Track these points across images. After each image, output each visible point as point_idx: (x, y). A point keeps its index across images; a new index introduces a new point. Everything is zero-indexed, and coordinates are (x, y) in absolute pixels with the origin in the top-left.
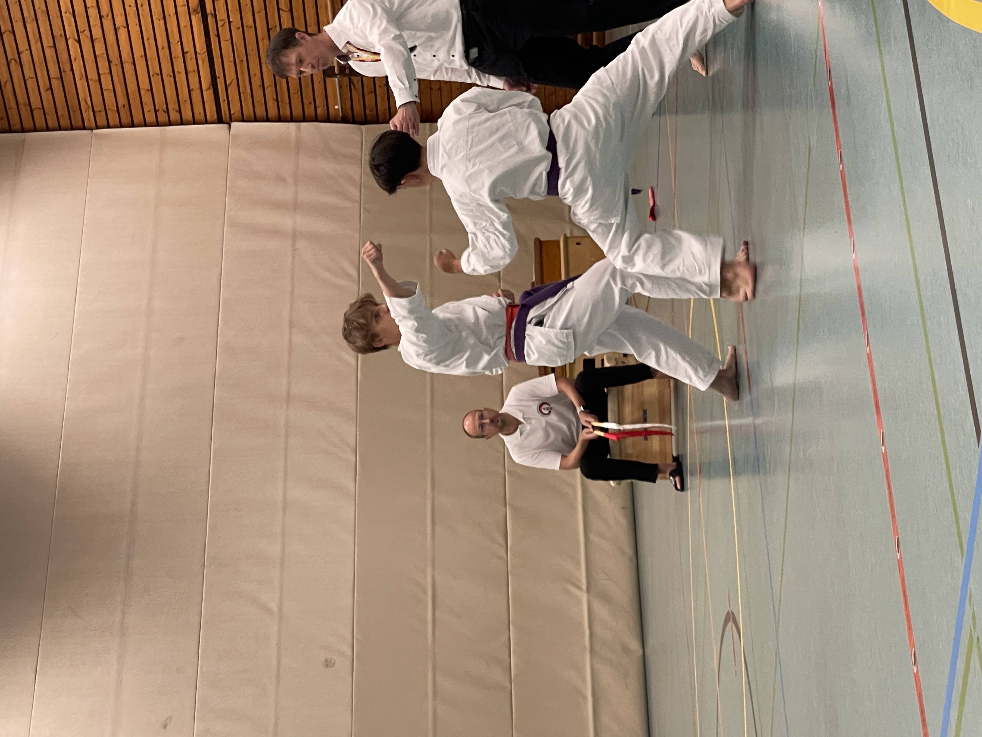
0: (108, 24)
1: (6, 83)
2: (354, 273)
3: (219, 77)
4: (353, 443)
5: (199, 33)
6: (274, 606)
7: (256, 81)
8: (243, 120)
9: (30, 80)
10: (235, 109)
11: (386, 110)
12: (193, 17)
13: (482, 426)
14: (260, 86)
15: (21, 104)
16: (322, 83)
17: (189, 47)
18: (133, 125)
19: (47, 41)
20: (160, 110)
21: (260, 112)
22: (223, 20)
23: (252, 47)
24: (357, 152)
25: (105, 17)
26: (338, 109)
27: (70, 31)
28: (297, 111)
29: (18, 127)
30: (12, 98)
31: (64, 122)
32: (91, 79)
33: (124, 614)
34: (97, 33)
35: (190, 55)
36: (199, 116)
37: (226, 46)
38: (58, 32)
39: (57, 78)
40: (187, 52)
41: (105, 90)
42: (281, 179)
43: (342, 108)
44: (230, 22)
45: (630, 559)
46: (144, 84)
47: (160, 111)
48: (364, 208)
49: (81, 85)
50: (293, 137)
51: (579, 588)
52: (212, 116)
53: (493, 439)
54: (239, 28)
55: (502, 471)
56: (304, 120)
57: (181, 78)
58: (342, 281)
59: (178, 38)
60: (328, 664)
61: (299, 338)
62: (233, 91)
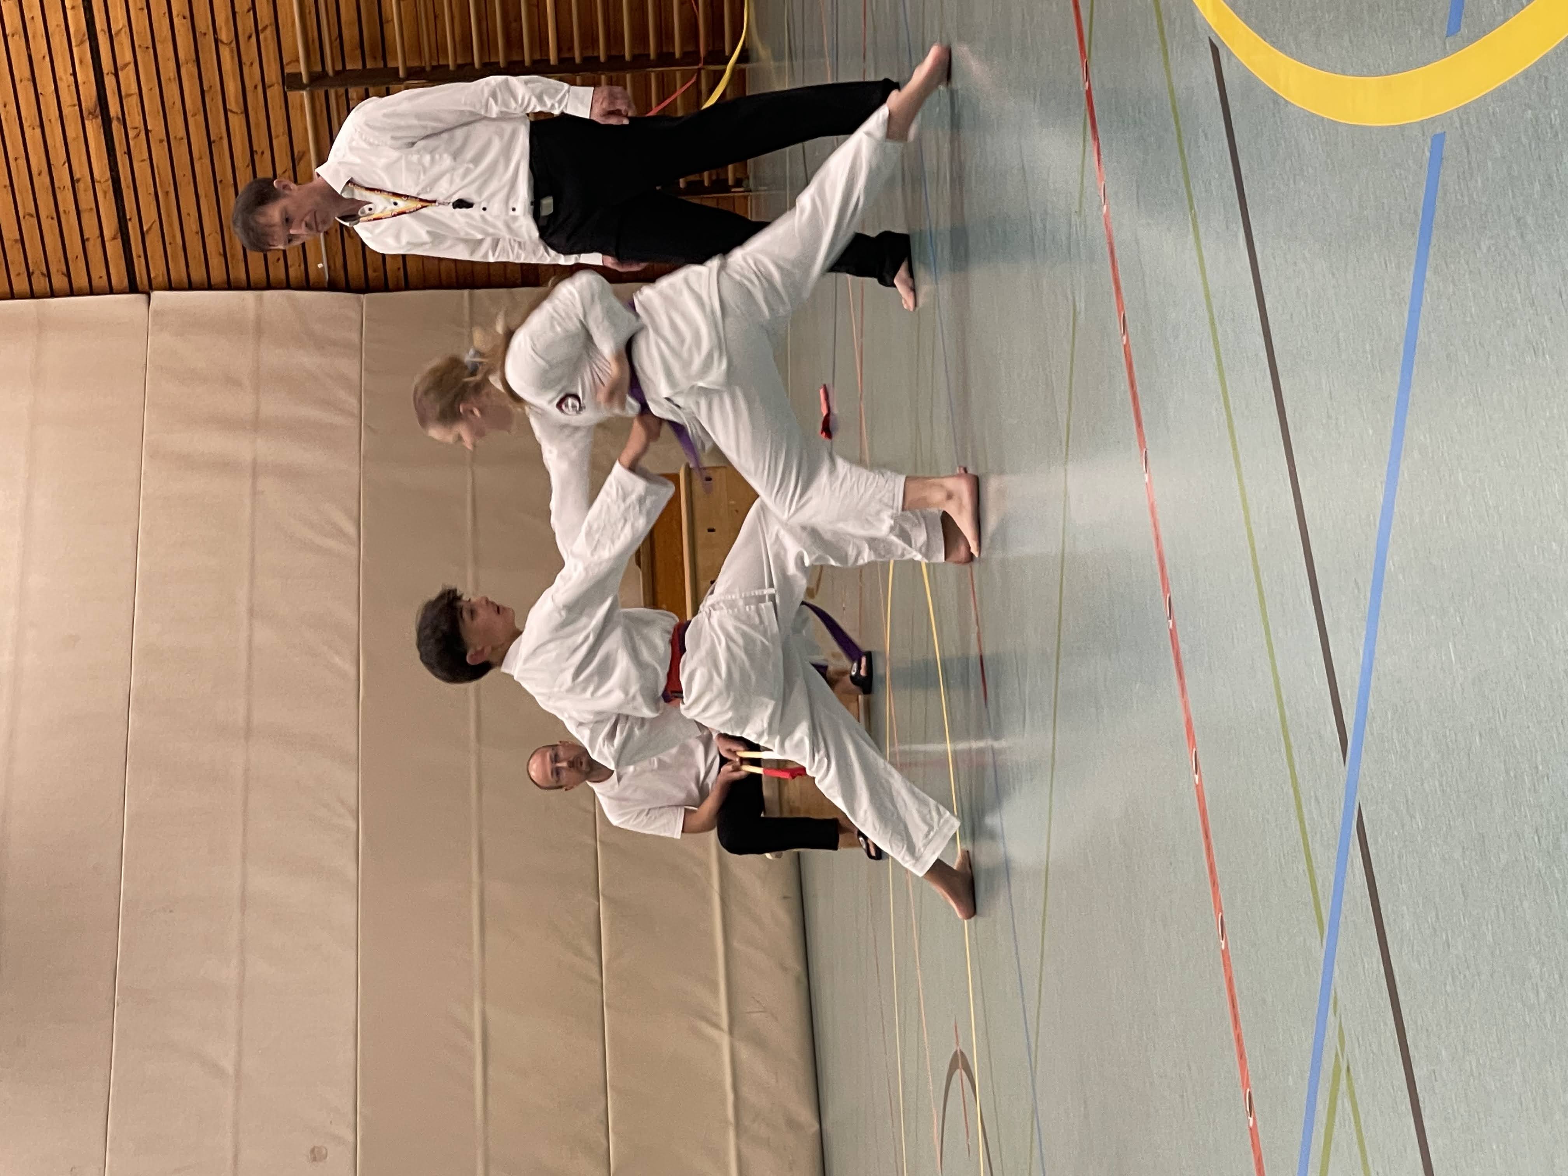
2: (351, 530)
3: (130, 219)
4: (352, 801)
5: (98, 148)
6: (228, 1064)
7: (192, 225)
8: (171, 288)
10: (158, 271)
11: (399, 269)
12: (88, 123)
13: (557, 772)
14: (197, 233)
17: (81, 171)
20: (37, 272)
21: (198, 274)
22: (136, 128)
23: (182, 171)
24: (354, 337)
26: (323, 268)
28: (257, 272)
35: (84, 187)
36: (100, 281)
37: (142, 169)
40: (78, 180)
42: (231, 381)
43: (329, 268)
44: (147, 132)
45: (798, 980)
46: (10, 231)
47: (35, 275)
48: (367, 426)
50: (251, 315)
51: (717, 1026)
52: (121, 282)
53: (577, 789)
54: (162, 140)
55: (591, 841)
56: (269, 286)
57: (70, 221)
58: (331, 543)
59: (64, 157)
60: (316, 1155)
61: (264, 635)
62: (153, 240)
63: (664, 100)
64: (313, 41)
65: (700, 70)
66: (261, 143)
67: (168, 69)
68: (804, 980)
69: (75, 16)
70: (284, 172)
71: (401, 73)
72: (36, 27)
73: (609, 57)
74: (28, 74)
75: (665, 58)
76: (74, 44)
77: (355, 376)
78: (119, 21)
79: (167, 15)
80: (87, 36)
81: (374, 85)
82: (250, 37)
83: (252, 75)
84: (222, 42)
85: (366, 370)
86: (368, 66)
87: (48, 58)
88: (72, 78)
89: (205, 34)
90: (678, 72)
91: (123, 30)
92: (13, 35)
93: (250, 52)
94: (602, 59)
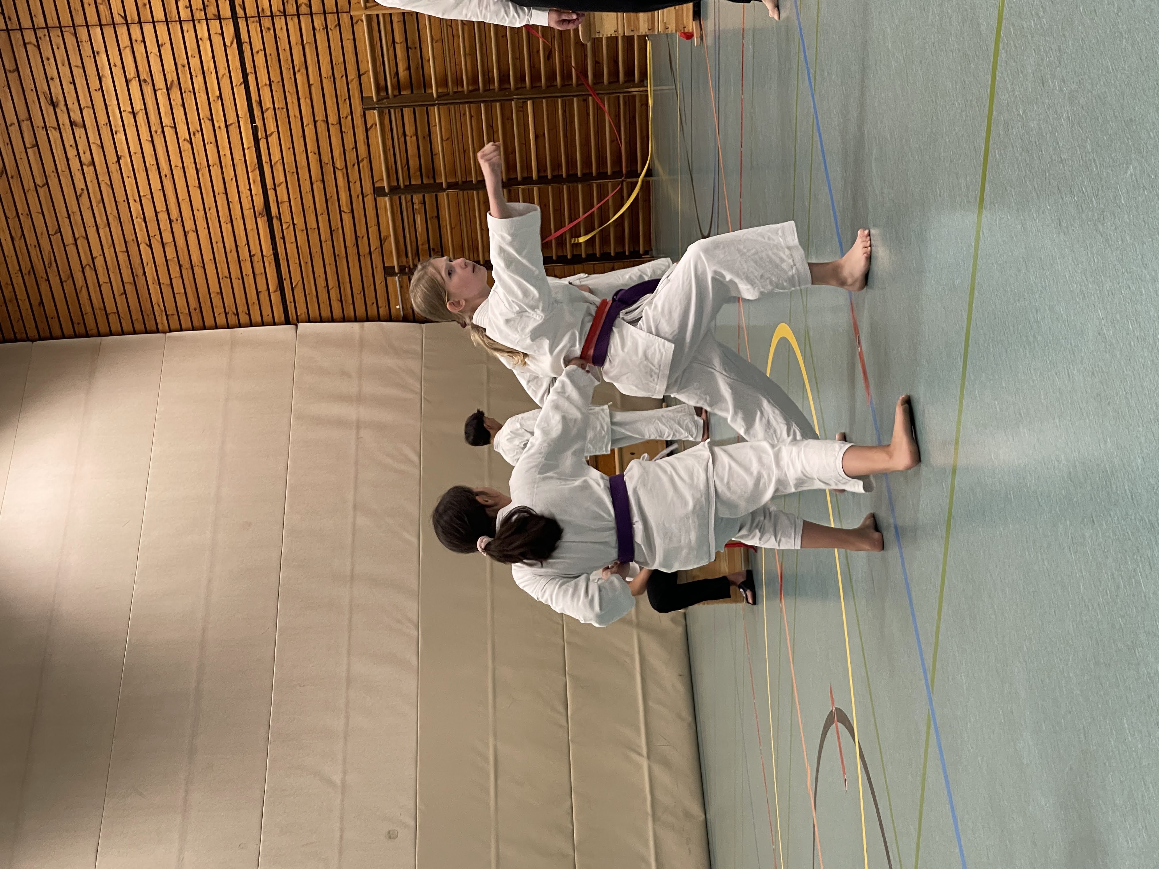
0: (177, 227)
1: (82, 288)
2: (416, 459)
3: (285, 279)
4: (415, 619)
5: (265, 237)
6: (337, 779)
7: (321, 283)
8: (309, 321)
9: (105, 284)
10: (302, 311)
12: (259, 220)
14: (325, 287)
15: (96, 309)
16: (384, 283)
17: (255, 250)
18: (204, 328)
19: (120, 247)
20: (230, 312)
21: (326, 313)
22: (287, 222)
23: (315, 249)
24: (419, 348)
25: (175, 221)
26: (399, 308)
27: (142, 236)
28: (361, 311)
29: (95, 331)
30: (88, 302)
31: (139, 326)
32: (163, 284)
33: (187, 792)
34: (167, 237)
35: (257, 258)
36: (268, 318)
37: (291, 248)
38: (130, 237)
39: (131, 283)
40: (254, 255)
41: (177, 293)
42: (345, 374)
43: (403, 308)
44: (294, 225)
45: (689, 725)
46: (214, 288)
47: (229, 314)
48: (425, 398)
49: (154, 289)
50: (357, 337)
51: (640, 754)
52: (280, 318)
54: (303, 230)
55: (561, 641)
56: (368, 320)
57: (249, 280)
58: (403, 467)
59: (245, 242)
60: (391, 836)
61: (362, 521)
62: (299, 293)
63: (601, 201)
64: (392, 167)
65: (623, 181)
66: (361, 231)
67: (306, 186)
68: (693, 725)
69: (250, 153)
70: (376, 249)
71: (444, 186)
72: (227, 161)
73: (568, 175)
74: (223, 190)
75: (601, 175)
76: (249, 171)
77: (418, 371)
78: (276, 157)
79: (304, 152)
80: (257, 166)
81: (428, 192)
82: (354, 165)
83: (356, 188)
84: (338, 169)
85: (425, 367)
86: (425, 182)
87: (234, 179)
88: (249, 192)
89: (327, 164)
90: (610, 183)
91: (278, 163)
92: (213, 166)
93: (354, 175)
94: (564, 176)
